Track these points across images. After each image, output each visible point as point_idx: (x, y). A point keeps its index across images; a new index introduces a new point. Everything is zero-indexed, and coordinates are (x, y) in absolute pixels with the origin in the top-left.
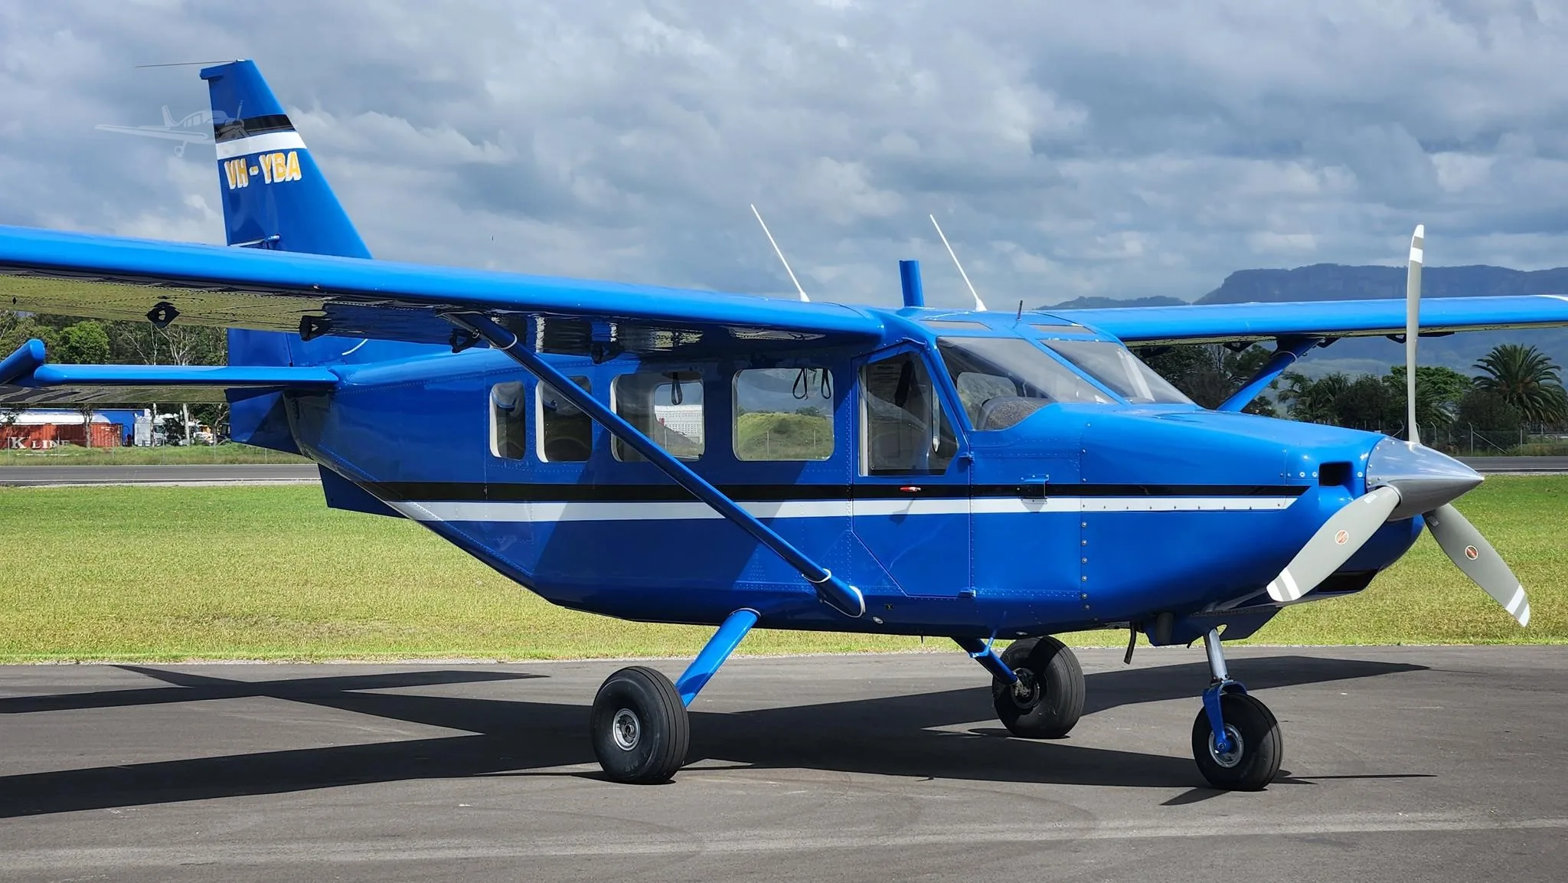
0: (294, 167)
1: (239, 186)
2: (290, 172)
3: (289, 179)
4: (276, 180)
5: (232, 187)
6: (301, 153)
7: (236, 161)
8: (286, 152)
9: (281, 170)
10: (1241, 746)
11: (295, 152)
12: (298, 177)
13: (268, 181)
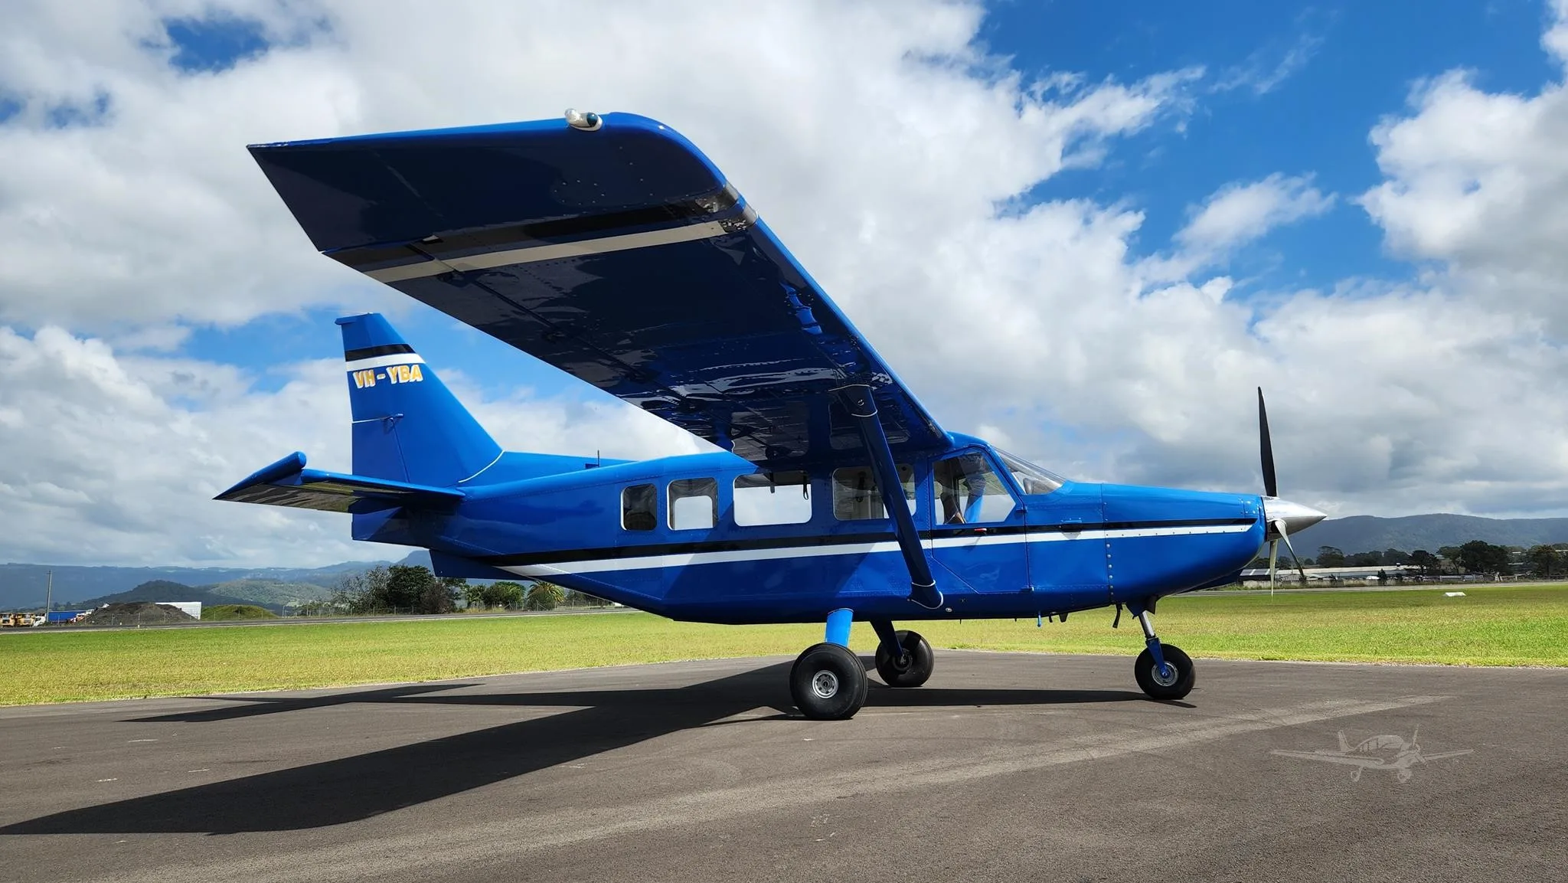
0: (417, 374)
1: (367, 386)
2: (416, 376)
3: (412, 380)
4: (401, 381)
5: (360, 386)
6: (420, 365)
7: (364, 372)
8: (410, 365)
9: (405, 375)
10: (1175, 669)
11: (417, 366)
12: (420, 379)
13: (394, 382)
